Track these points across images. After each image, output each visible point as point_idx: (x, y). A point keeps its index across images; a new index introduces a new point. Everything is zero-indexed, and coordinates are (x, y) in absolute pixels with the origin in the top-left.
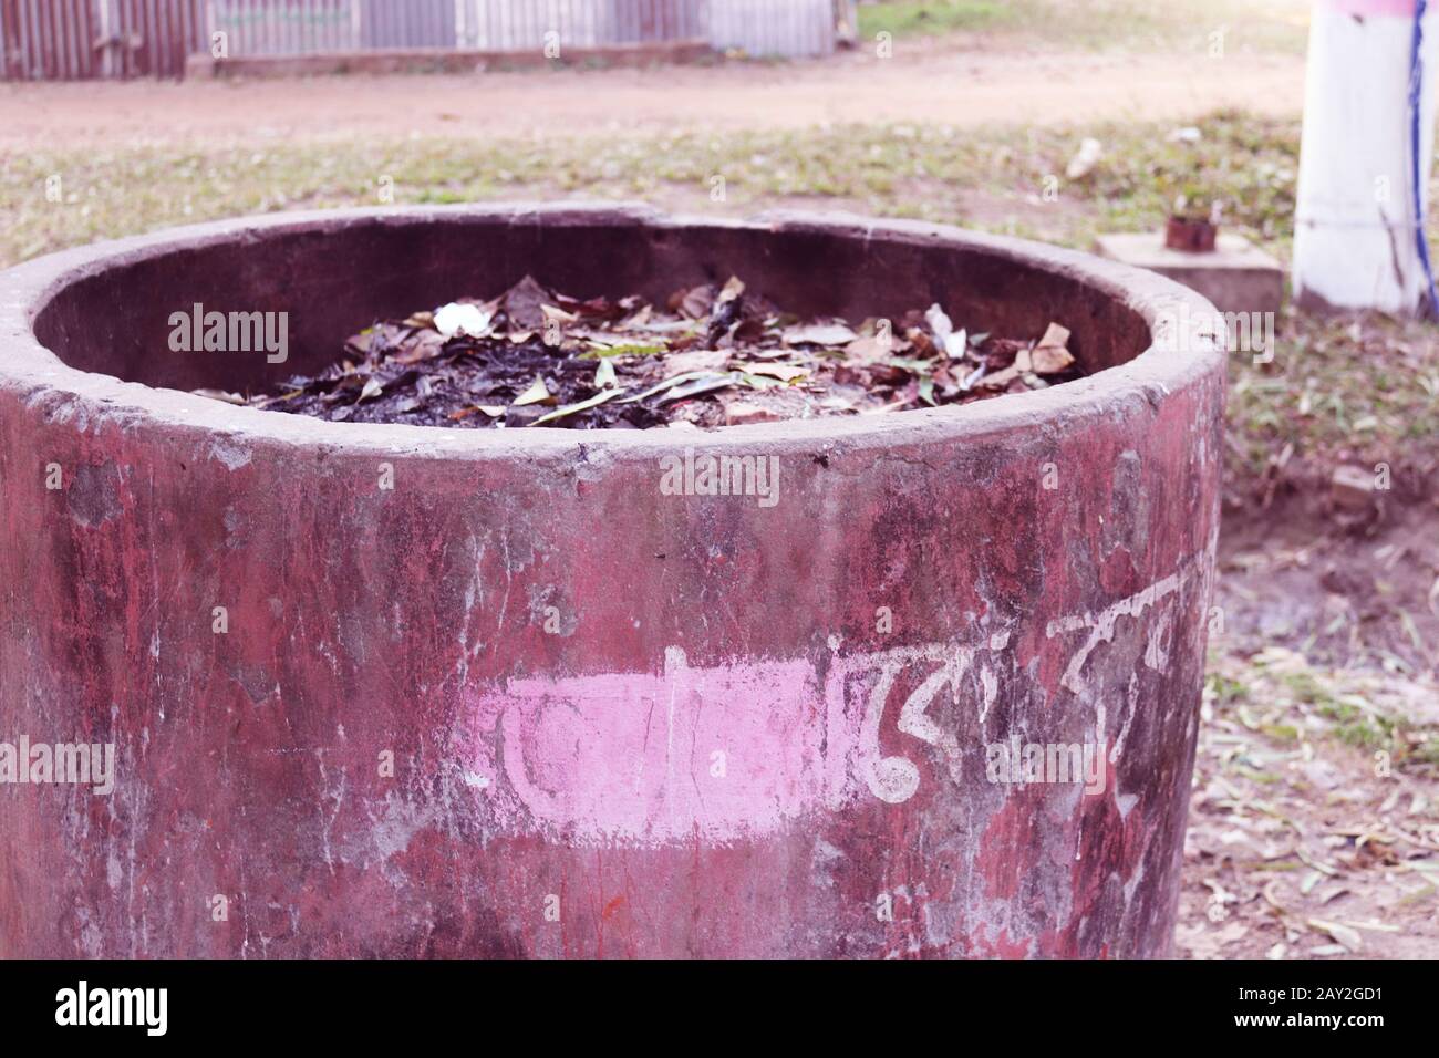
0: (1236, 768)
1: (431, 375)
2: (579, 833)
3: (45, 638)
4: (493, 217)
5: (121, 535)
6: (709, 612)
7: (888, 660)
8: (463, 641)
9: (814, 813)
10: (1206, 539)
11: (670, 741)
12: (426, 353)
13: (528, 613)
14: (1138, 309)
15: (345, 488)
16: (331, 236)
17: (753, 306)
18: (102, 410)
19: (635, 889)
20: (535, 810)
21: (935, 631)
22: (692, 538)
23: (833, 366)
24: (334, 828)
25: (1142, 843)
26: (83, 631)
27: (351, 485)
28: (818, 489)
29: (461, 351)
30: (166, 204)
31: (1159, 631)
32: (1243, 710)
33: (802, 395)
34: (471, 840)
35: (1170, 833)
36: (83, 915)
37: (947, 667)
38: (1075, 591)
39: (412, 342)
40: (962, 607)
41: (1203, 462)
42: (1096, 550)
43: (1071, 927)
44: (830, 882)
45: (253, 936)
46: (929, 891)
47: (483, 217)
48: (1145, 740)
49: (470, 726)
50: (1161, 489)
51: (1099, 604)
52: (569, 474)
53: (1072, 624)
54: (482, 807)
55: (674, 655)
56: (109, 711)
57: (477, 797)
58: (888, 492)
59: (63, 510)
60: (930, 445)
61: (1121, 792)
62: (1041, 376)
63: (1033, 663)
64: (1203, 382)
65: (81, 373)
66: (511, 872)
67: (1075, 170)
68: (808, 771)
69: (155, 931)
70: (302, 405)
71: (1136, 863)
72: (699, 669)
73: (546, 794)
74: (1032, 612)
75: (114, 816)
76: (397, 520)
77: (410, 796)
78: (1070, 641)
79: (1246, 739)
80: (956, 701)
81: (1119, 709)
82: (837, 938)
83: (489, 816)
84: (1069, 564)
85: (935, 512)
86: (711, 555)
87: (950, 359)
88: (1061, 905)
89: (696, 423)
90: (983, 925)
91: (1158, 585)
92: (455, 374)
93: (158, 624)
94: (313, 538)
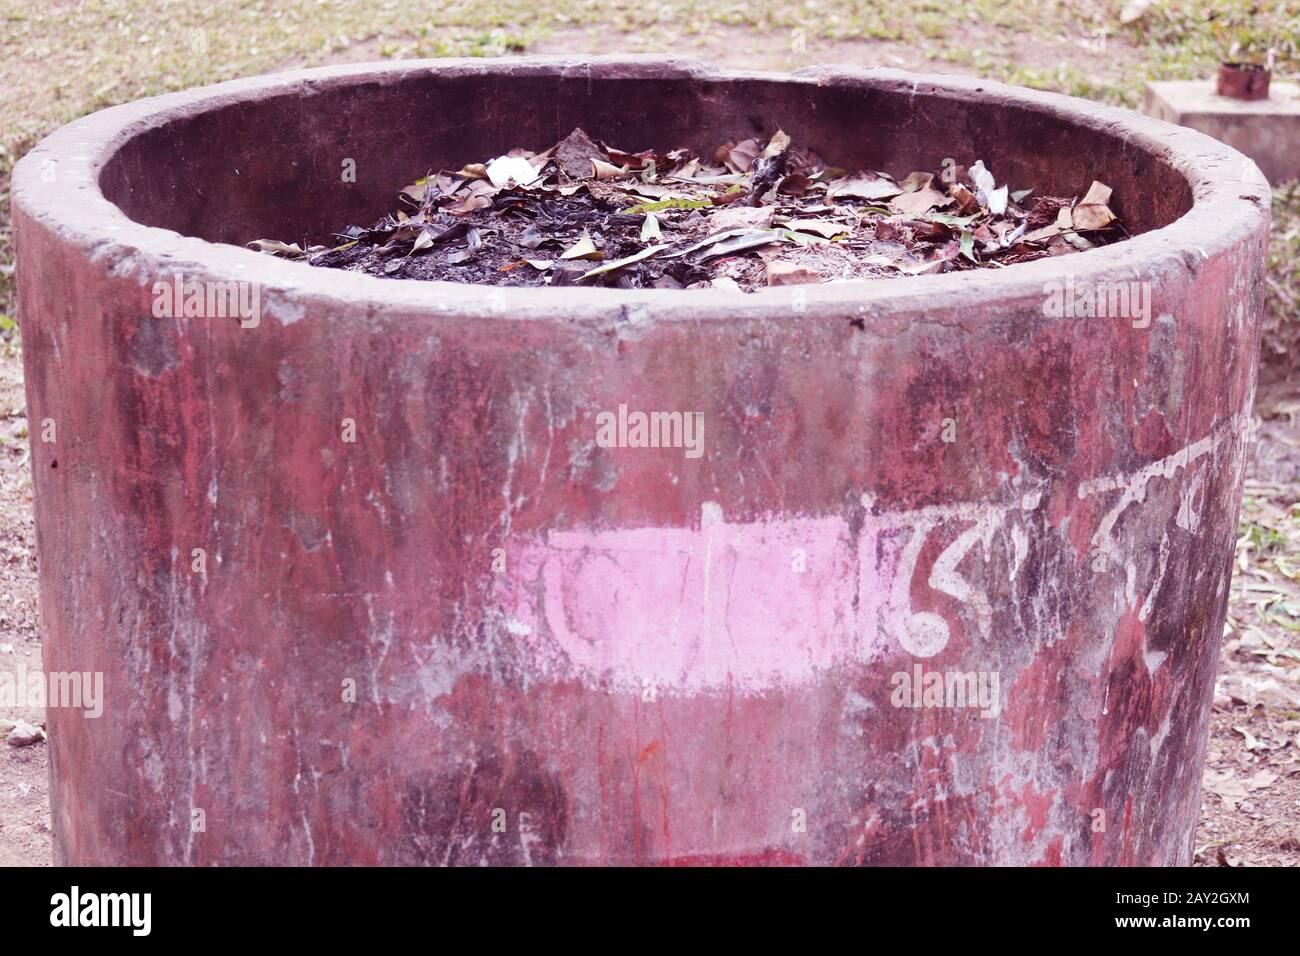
0: (1270, 616)
1: (481, 228)
2: (616, 680)
3: (109, 482)
4: (545, 69)
5: (180, 385)
6: (745, 469)
7: (921, 518)
8: (506, 493)
9: (845, 665)
10: (1242, 401)
11: (706, 594)
12: (478, 205)
13: (569, 468)
14: (1181, 170)
15: (393, 344)
16: (387, 88)
17: (798, 159)
18: (162, 265)
19: (670, 734)
20: (573, 657)
21: (968, 490)
22: (730, 398)
23: (875, 222)
24: (382, 670)
25: (1169, 698)
26: (145, 476)
27: (399, 341)
28: (854, 351)
29: (512, 203)
30: (234, 44)
31: (1192, 493)
32: (1280, 560)
33: (843, 252)
34: (512, 685)
35: (1199, 687)
36: (146, 745)
37: (978, 526)
38: (1108, 452)
39: (464, 193)
40: (995, 467)
41: (1241, 326)
42: (1130, 412)
43: (1096, 780)
44: (860, 732)
45: (305, 770)
46: (957, 743)
47: (535, 69)
48: (1175, 599)
49: (512, 576)
50: (1197, 354)
51: (1132, 466)
52: (610, 334)
53: (1104, 485)
54: (524, 653)
55: (711, 511)
56: (169, 553)
57: (519, 644)
58: (923, 354)
59: (125, 360)
60: (965, 308)
61: (1150, 649)
62: (1082, 233)
63: (1064, 523)
64: (1243, 245)
65: (143, 227)
66: (551, 716)
67: (1128, 15)
68: (840, 625)
69: (213, 763)
70: (356, 256)
71: (1163, 718)
72: (734, 525)
73: (585, 642)
74: (1064, 473)
75: (174, 653)
76: (444, 376)
77: (454, 642)
78: (1102, 502)
79: (1282, 589)
80: (987, 559)
81: (1149, 569)
82: (866, 786)
83: (530, 662)
84: (1103, 426)
85: (969, 375)
86: (748, 414)
87: (992, 215)
88: (1087, 758)
89: (737, 280)
90: (1009, 776)
91: (1191, 447)
92: (504, 226)
93: (215, 471)
94: (363, 392)
